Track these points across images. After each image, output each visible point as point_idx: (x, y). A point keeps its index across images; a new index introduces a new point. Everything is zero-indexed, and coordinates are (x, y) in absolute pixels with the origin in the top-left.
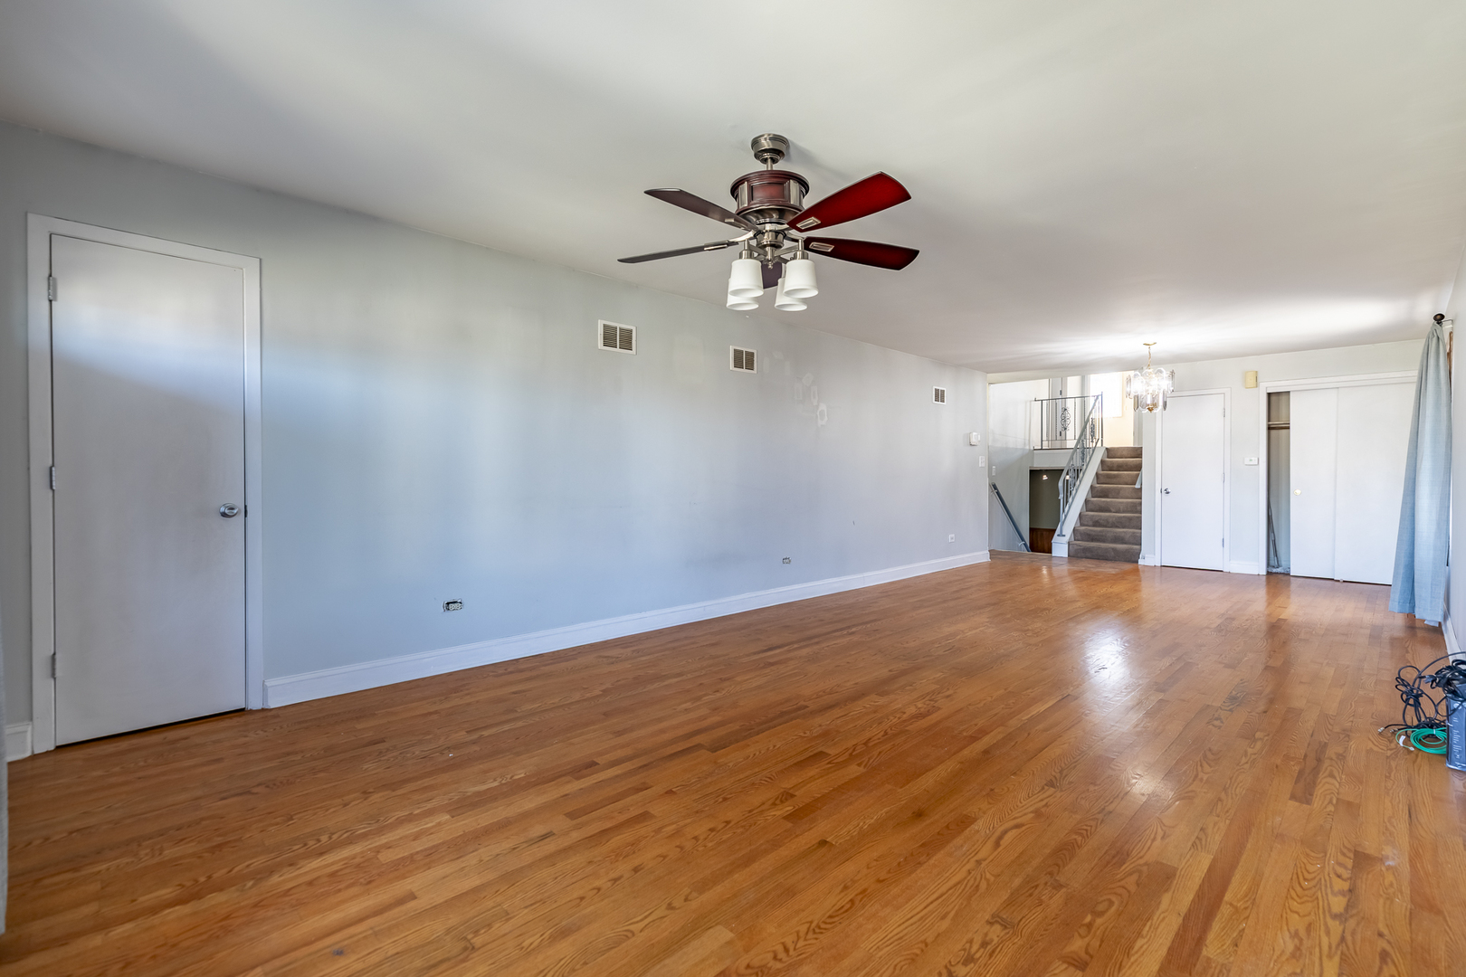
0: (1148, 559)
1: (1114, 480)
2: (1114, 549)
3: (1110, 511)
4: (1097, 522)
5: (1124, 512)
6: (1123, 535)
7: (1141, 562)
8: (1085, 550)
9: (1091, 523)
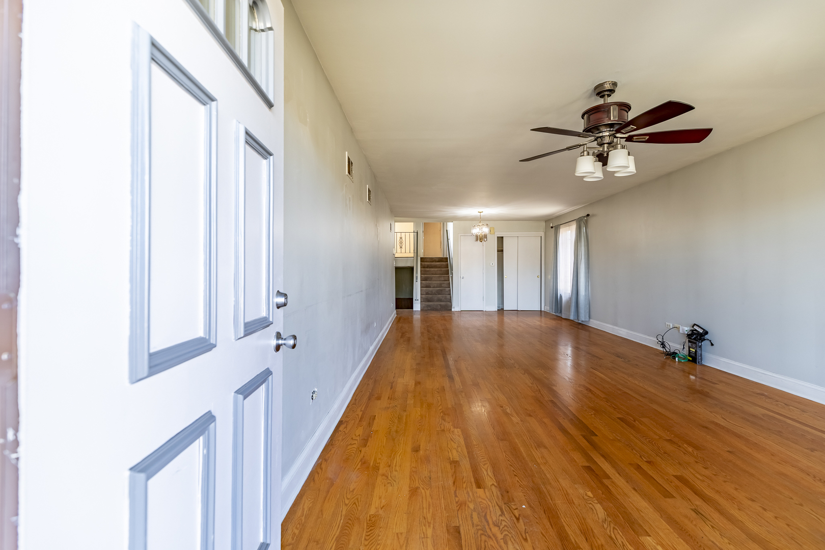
0: (456, 308)
1: (428, 273)
2: (440, 305)
3: (430, 287)
4: (428, 292)
5: (436, 287)
6: (441, 298)
7: (453, 310)
8: (428, 306)
9: (425, 293)
